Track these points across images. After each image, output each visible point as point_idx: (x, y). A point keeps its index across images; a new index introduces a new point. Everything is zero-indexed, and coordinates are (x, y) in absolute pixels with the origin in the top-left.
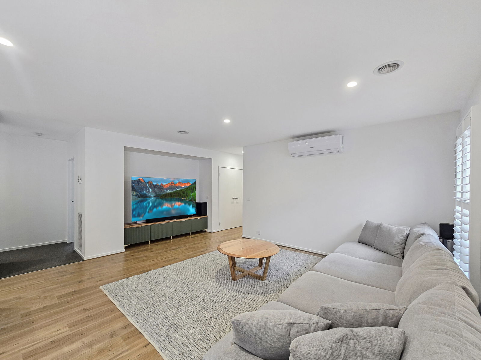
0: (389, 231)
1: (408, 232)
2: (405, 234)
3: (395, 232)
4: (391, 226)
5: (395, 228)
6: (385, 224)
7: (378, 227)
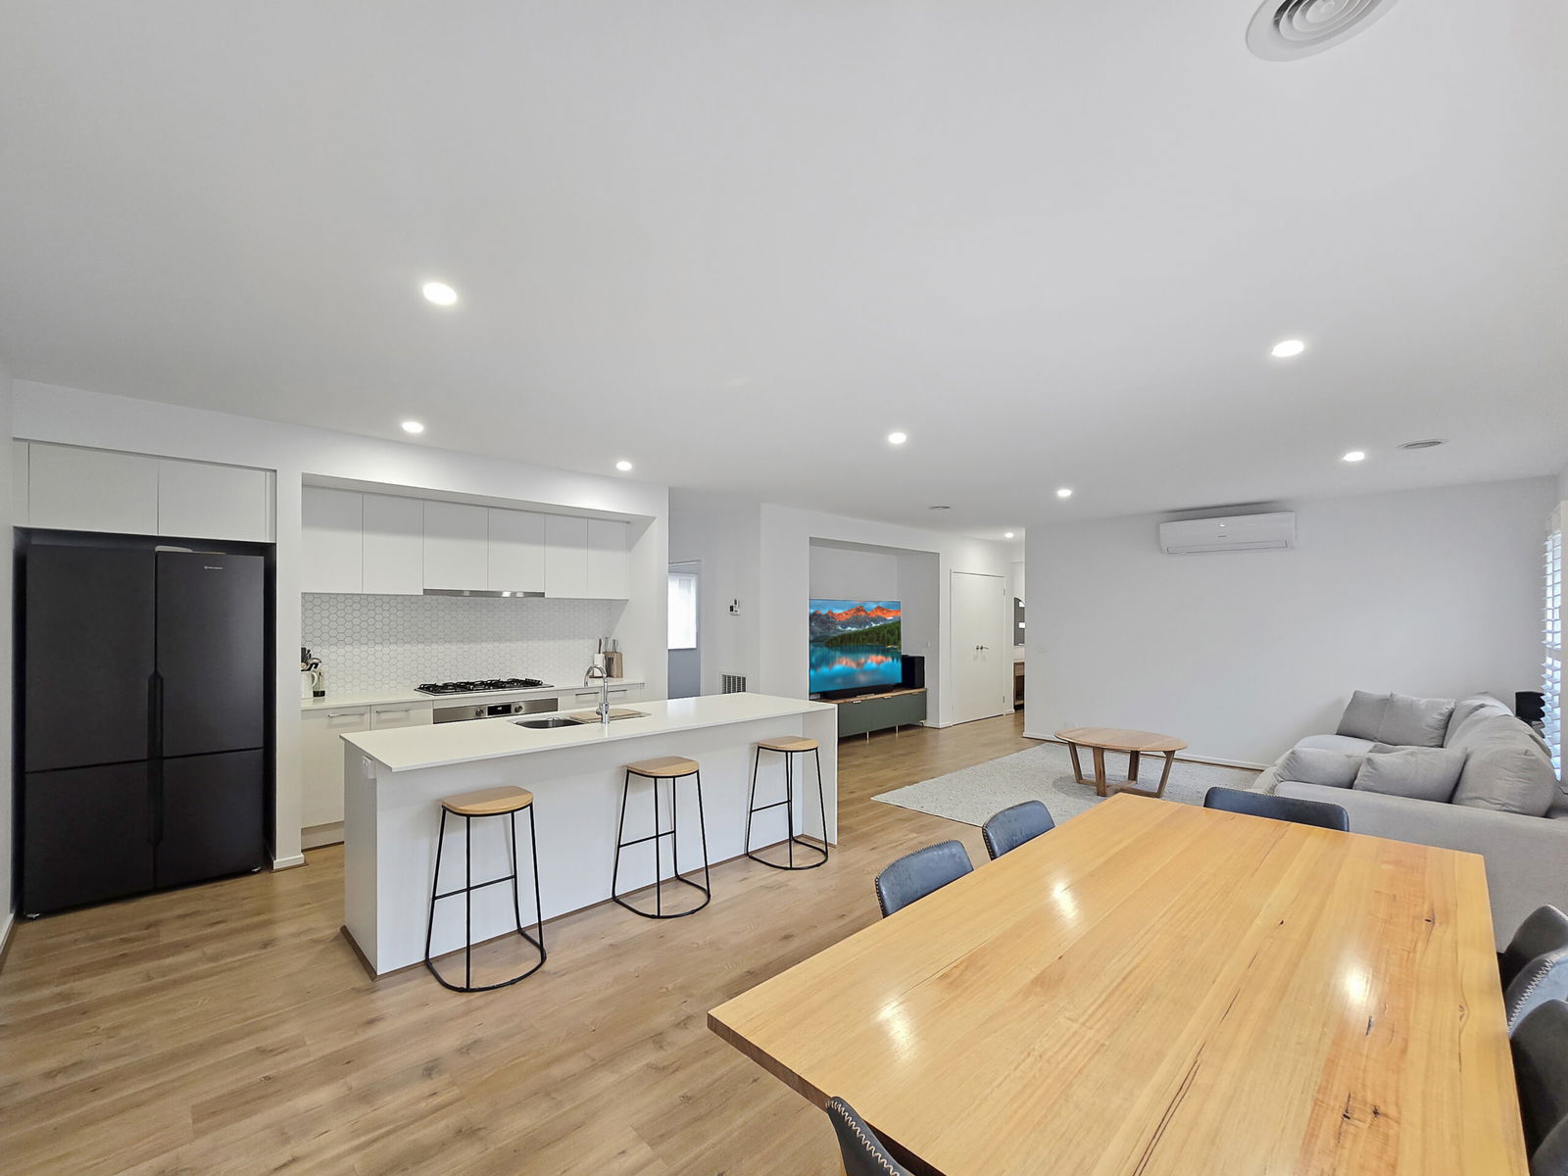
0: (1411, 707)
1: (1452, 706)
2: (1445, 710)
3: (1423, 707)
4: (1414, 698)
5: (1423, 701)
6: (1402, 694)
7: (1387, 703)
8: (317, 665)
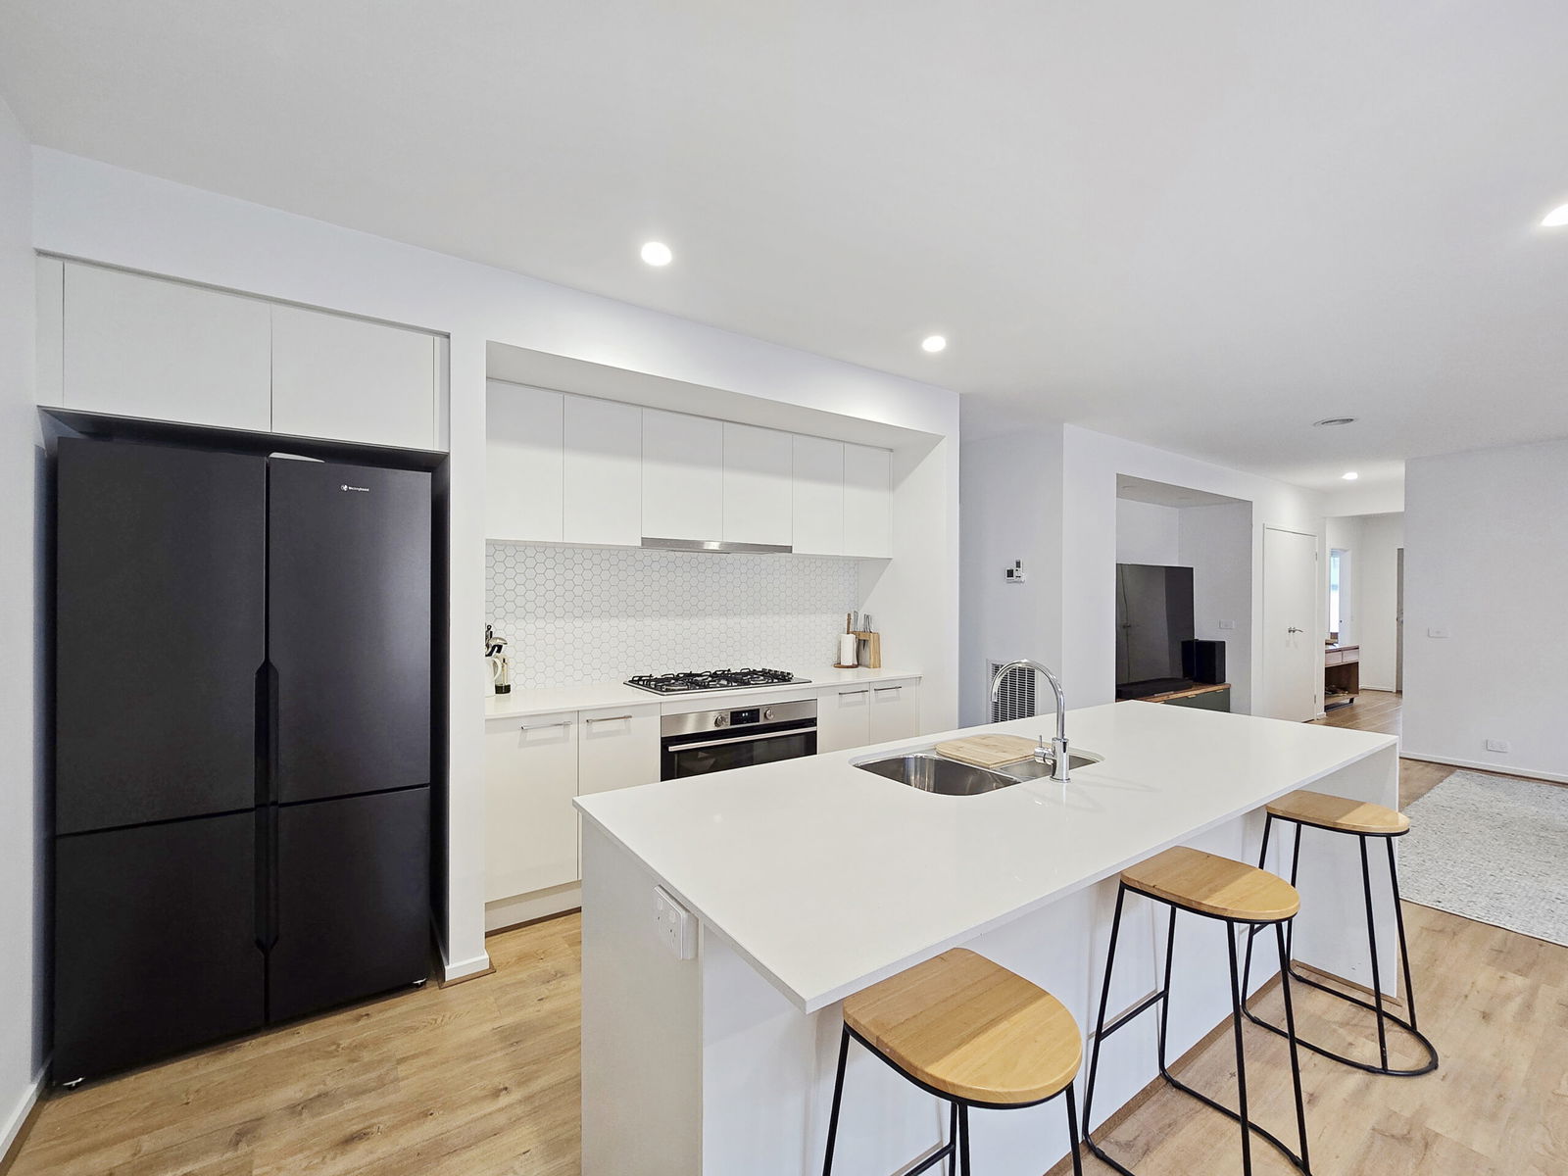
8: (500, 647)
